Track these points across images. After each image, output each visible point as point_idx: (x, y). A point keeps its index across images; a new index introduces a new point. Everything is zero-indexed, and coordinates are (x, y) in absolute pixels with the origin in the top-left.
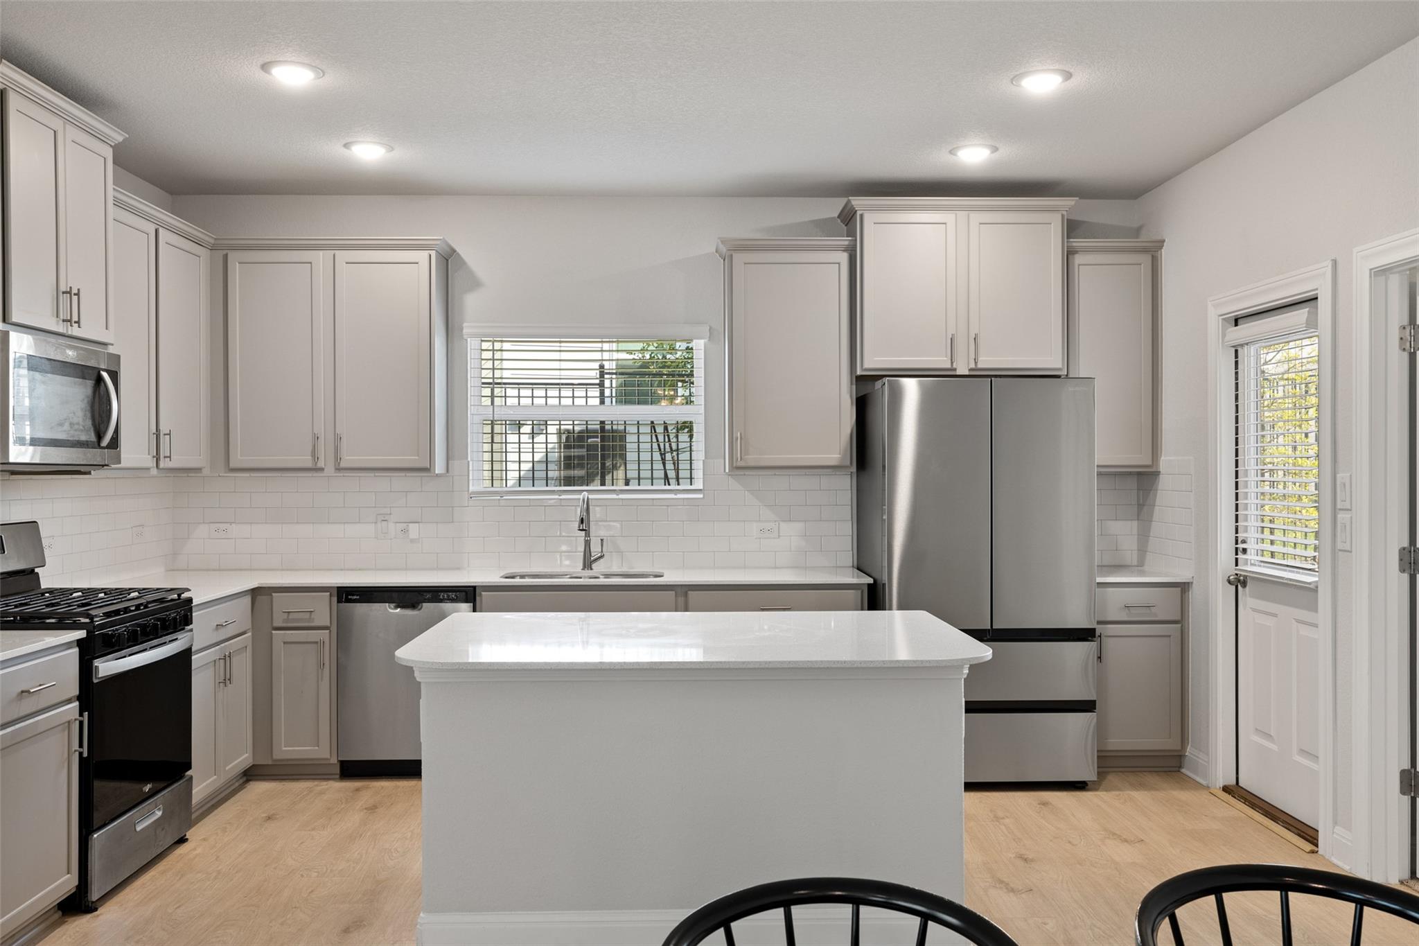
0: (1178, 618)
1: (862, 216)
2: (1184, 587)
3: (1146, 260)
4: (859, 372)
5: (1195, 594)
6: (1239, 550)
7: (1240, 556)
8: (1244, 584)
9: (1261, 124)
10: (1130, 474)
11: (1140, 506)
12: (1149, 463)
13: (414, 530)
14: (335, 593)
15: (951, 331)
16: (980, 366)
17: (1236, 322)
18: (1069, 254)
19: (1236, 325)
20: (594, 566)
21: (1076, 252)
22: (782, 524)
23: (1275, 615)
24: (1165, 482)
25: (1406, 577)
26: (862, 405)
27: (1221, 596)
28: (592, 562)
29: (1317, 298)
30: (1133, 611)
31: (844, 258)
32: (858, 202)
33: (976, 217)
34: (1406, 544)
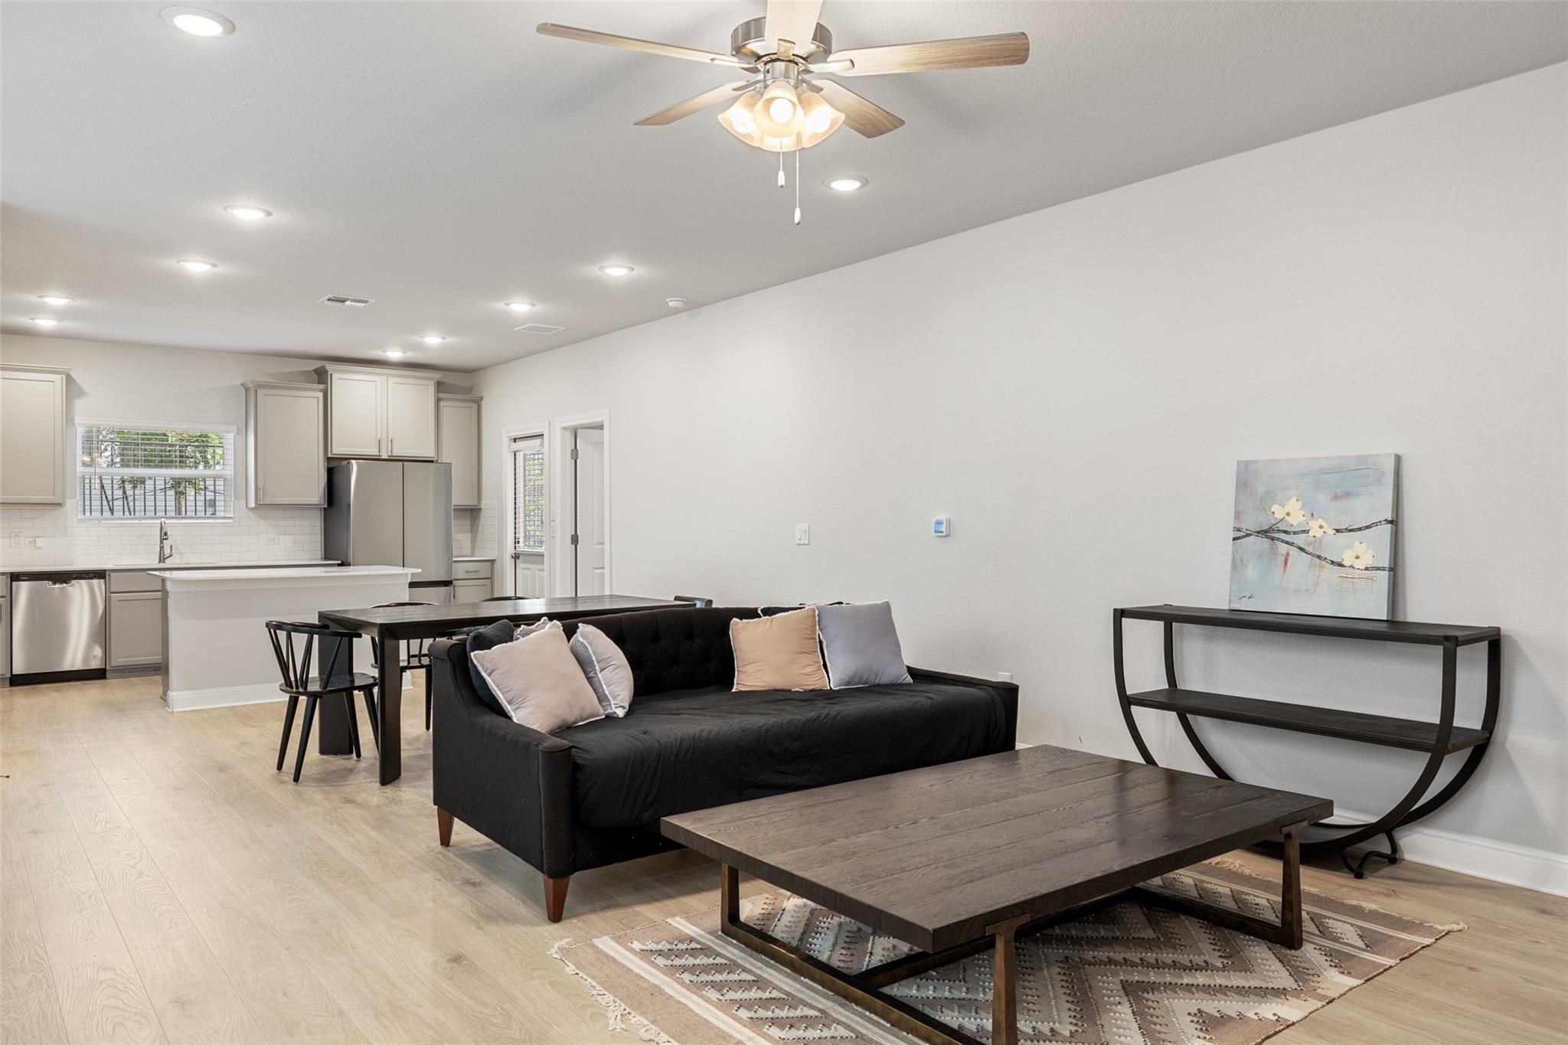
0: (490, 576)
1: (331, 374)
2: (492, 561)
3: (475, 405)
4: (330, 455)
5: (497, 565)
6: (517, 542)
7: (517, 545)
8: (518, 558)
9: (524, 357)
10: (467, 510)
11: (472, 526)
12: (476, 504)
13: (40, 542)
14: (9, 576)
15: (379, 436)
16: (394, 454)
17: (515, 440)
18: (438, 400)
19: (515, 442)
20: (166, 561)
21: (441, 400)
22: (281, 537)
23: (530, 569)
24: (484, 514)
25: (574, 546)
26: (331, 472)
27: (509, 563)
28: (164, 559)
29: (543, 435)
30: (470, 574)
31: (321, 395)
32: (330, 367)
33: (391, 380)
34: (573, 533)
